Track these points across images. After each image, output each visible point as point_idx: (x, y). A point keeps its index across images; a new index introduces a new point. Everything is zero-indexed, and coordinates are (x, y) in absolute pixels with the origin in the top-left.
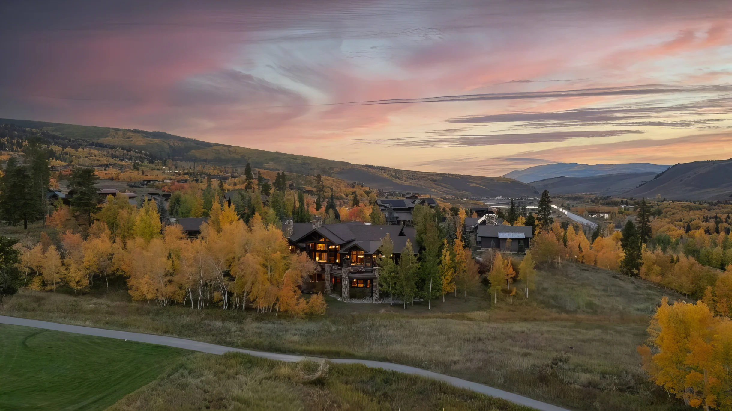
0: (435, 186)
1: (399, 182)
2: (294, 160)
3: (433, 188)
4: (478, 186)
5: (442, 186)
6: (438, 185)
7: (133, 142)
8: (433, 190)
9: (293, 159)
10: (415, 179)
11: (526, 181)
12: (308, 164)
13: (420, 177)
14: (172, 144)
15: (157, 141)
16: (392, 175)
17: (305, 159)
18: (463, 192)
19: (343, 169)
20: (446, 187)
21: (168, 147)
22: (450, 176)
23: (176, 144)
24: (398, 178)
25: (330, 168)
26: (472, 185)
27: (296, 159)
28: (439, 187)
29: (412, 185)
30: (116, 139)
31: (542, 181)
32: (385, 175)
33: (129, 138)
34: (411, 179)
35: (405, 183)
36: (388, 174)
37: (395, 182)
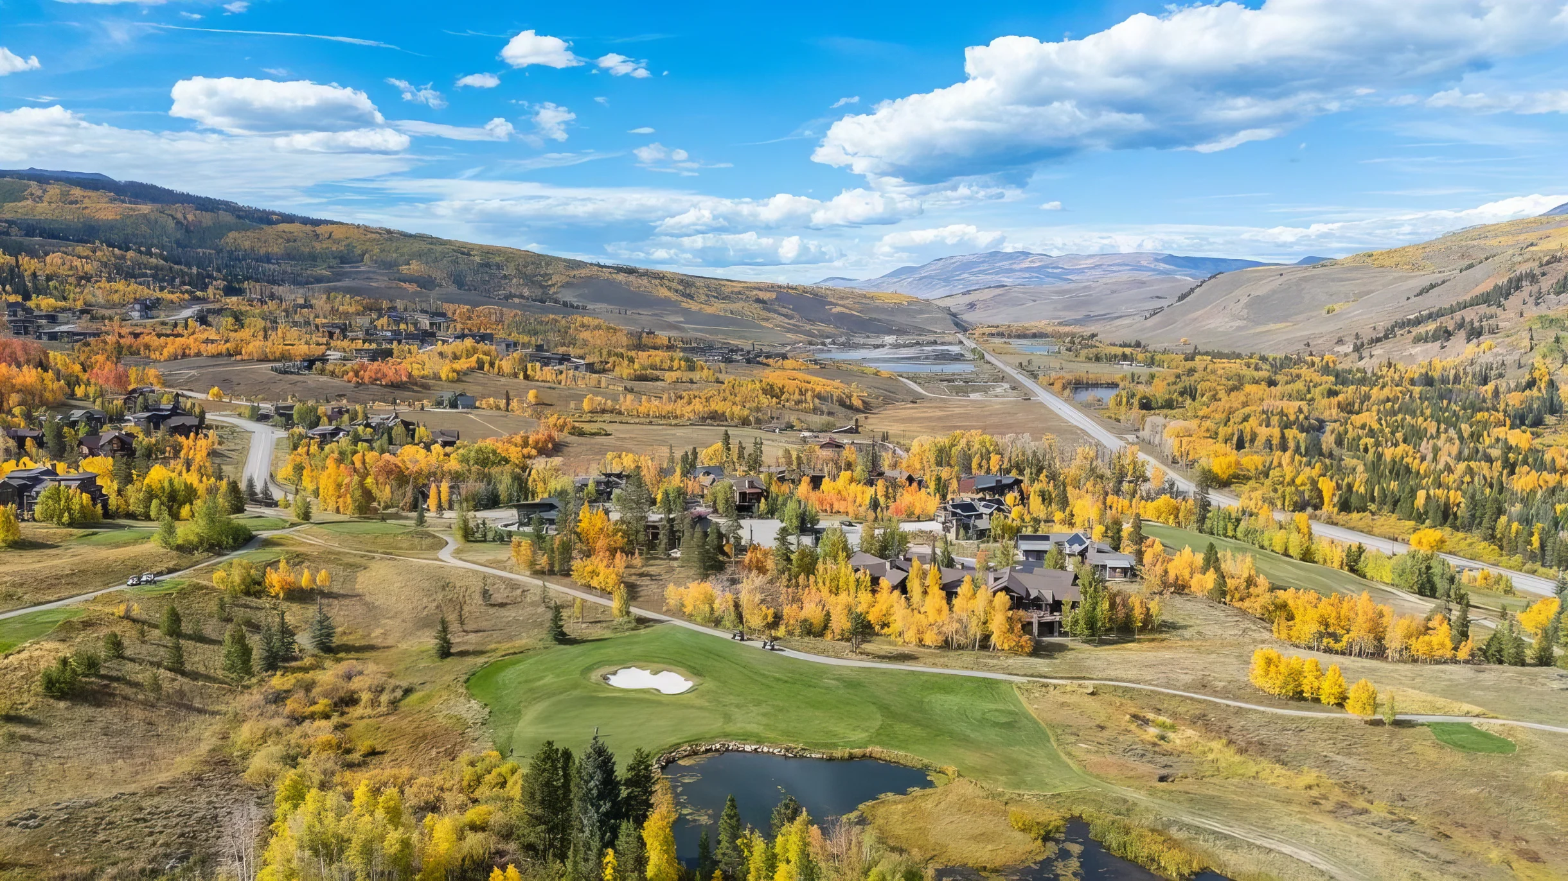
0: (765, 314)
1: (693, 306)
2: (468, 259)
4: (848, 311)
5: (780, 314)
6: (769, 310)
7: (87, 211)
9: (464, 254)
10: (724, 299)
13: (732, 293)
14: (179, 216)
15: (145, 208)
16: (676, 291)
17: (488, 252)
18: (821, 326)
19: (574, 277)
20: (786, 316)
21: (171, 224)
23: (190, 217)
24: (691, 297)
25: (546, 274)
26: (835, 310)
27: (469, 254)
28: (775, 315)
29: (724, 313)
30: (45, 204)
32: (664, 292)
33: (76, 202)
34: (717, 298)
35: (709, 310)
36: (669, 288)
37: (686, 306)
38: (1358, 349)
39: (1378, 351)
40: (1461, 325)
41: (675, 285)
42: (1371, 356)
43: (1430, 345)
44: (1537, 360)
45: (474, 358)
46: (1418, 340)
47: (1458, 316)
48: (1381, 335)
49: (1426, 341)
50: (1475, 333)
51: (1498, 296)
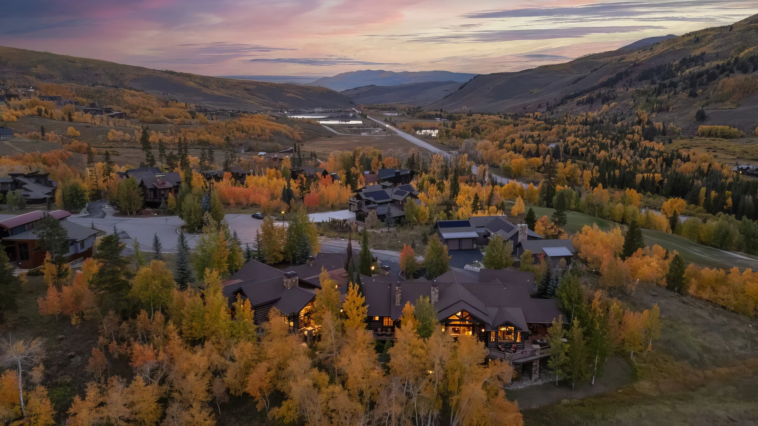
0: (250, 96)
1: (208, 91)
2: (72, 64)
3: (249, 99)
4: (294, 95)
5: (257, 96)
6: (252, 95)
8: (248, 101)
9: (70, 61)
10: (226, 88)
11: (339, 89)
12: (92, 68)
13: (231, 85)
16: (199, 84)
17: (86, 61)
18: (281, 103)
19: (138, 75)
20: (262, 98)
22: (264, 85)
24: (208, 87)
25: (122, 74)
26: (288, 95)
27: (74, 62)
28: (254, 97)
29: (225, 95)
31: (354, 89)
32: (192, 84)
34: (222, 88)
35: (217, 93)
36: (195, 82)
37: (205, 91)
38: (548, 109)
39: (560, 109)
40: (599, 96)
41: (198, 81)
42: (557, 112)
43: (585, 106)
44: (639, 111)
45: (36, 108)
46: (578, 103)
47: (597, 92)
48: (559, 102)
49: (583, 104)
50: (606, 100)
51: (611, 83)
